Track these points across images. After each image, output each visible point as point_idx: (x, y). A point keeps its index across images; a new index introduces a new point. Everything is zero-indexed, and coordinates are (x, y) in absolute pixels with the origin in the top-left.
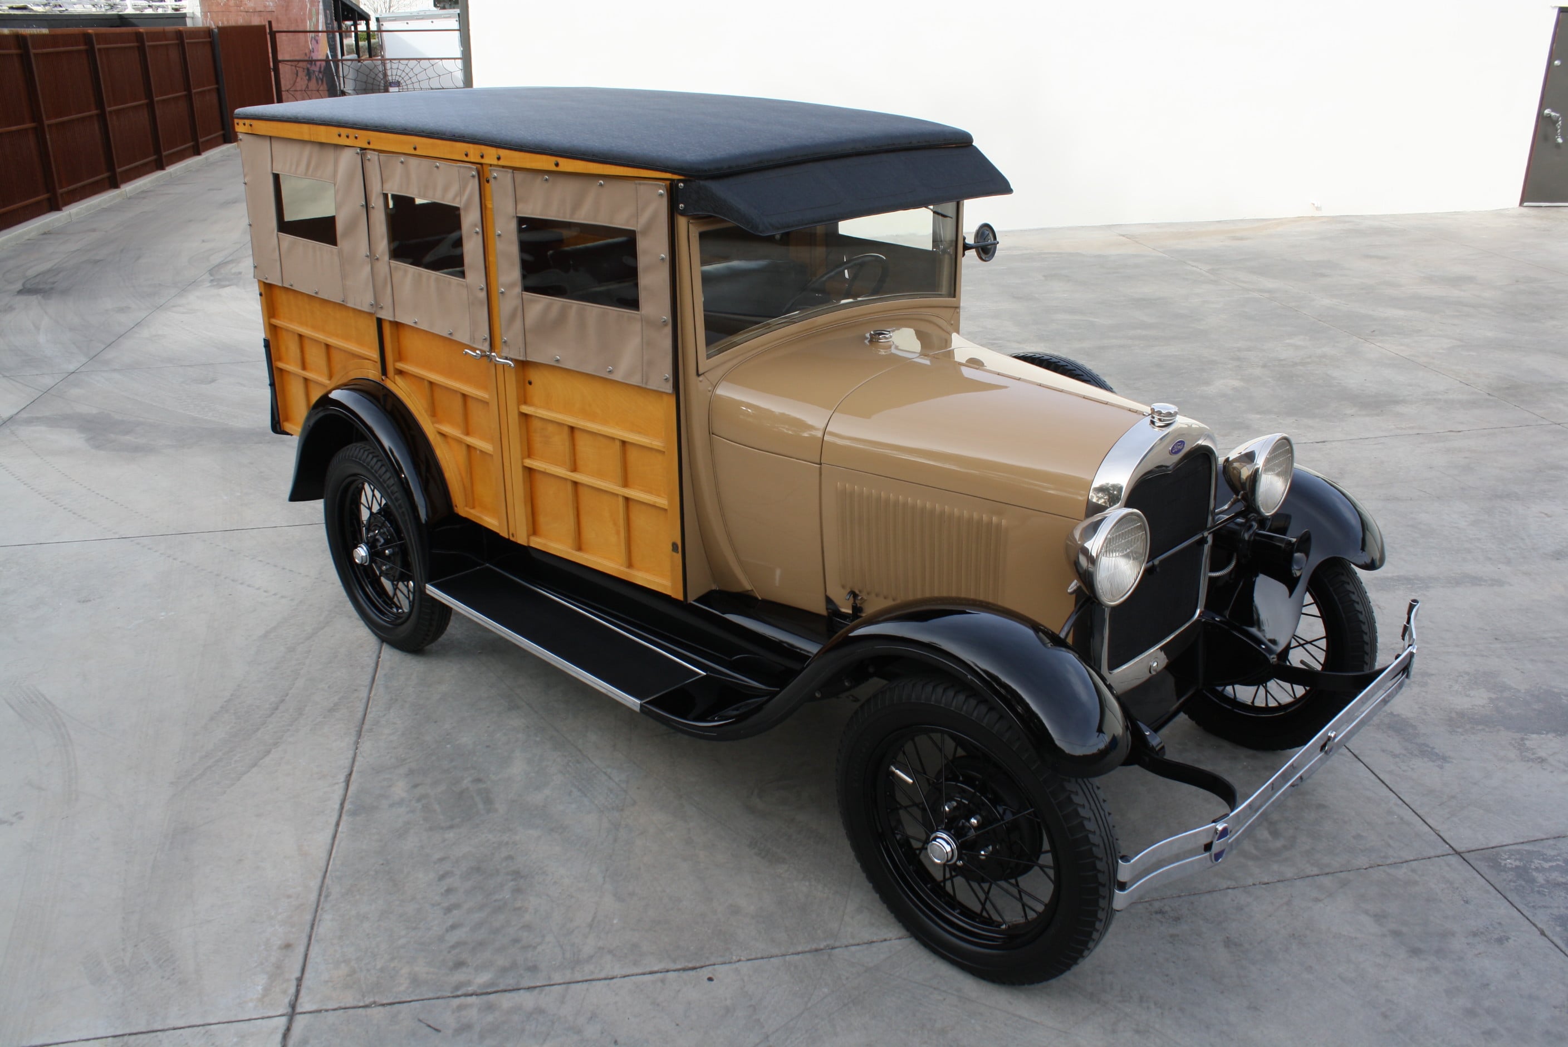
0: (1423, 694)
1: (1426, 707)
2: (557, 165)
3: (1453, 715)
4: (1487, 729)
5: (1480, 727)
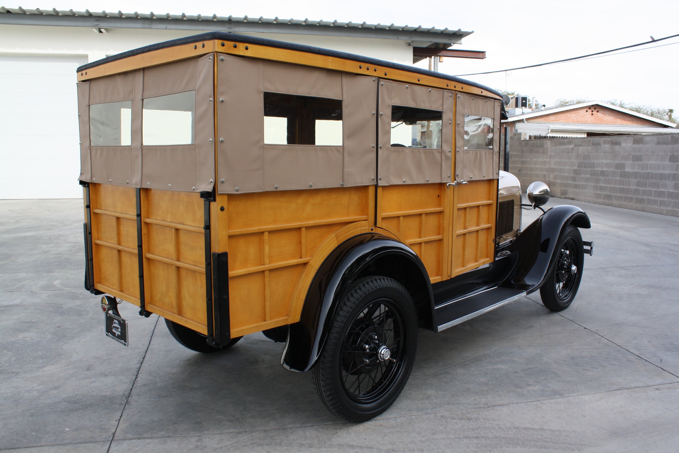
2: (482, 92)
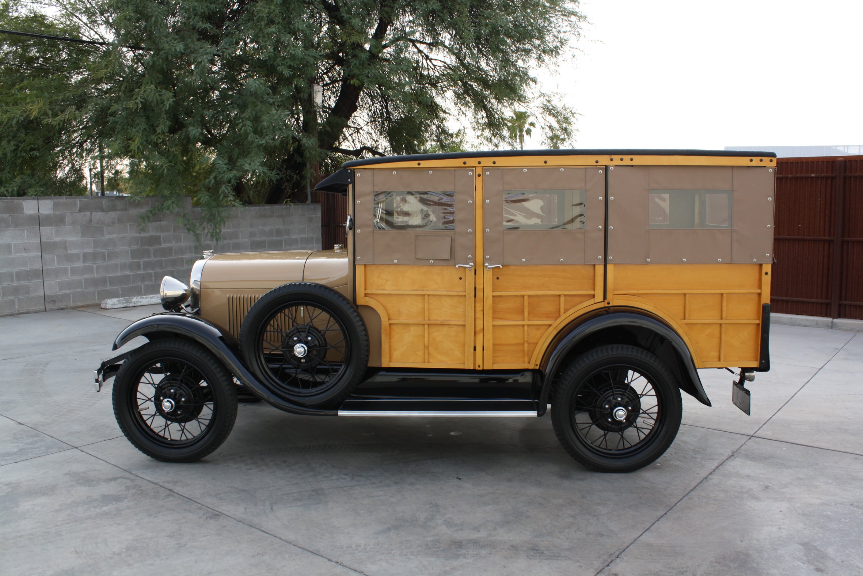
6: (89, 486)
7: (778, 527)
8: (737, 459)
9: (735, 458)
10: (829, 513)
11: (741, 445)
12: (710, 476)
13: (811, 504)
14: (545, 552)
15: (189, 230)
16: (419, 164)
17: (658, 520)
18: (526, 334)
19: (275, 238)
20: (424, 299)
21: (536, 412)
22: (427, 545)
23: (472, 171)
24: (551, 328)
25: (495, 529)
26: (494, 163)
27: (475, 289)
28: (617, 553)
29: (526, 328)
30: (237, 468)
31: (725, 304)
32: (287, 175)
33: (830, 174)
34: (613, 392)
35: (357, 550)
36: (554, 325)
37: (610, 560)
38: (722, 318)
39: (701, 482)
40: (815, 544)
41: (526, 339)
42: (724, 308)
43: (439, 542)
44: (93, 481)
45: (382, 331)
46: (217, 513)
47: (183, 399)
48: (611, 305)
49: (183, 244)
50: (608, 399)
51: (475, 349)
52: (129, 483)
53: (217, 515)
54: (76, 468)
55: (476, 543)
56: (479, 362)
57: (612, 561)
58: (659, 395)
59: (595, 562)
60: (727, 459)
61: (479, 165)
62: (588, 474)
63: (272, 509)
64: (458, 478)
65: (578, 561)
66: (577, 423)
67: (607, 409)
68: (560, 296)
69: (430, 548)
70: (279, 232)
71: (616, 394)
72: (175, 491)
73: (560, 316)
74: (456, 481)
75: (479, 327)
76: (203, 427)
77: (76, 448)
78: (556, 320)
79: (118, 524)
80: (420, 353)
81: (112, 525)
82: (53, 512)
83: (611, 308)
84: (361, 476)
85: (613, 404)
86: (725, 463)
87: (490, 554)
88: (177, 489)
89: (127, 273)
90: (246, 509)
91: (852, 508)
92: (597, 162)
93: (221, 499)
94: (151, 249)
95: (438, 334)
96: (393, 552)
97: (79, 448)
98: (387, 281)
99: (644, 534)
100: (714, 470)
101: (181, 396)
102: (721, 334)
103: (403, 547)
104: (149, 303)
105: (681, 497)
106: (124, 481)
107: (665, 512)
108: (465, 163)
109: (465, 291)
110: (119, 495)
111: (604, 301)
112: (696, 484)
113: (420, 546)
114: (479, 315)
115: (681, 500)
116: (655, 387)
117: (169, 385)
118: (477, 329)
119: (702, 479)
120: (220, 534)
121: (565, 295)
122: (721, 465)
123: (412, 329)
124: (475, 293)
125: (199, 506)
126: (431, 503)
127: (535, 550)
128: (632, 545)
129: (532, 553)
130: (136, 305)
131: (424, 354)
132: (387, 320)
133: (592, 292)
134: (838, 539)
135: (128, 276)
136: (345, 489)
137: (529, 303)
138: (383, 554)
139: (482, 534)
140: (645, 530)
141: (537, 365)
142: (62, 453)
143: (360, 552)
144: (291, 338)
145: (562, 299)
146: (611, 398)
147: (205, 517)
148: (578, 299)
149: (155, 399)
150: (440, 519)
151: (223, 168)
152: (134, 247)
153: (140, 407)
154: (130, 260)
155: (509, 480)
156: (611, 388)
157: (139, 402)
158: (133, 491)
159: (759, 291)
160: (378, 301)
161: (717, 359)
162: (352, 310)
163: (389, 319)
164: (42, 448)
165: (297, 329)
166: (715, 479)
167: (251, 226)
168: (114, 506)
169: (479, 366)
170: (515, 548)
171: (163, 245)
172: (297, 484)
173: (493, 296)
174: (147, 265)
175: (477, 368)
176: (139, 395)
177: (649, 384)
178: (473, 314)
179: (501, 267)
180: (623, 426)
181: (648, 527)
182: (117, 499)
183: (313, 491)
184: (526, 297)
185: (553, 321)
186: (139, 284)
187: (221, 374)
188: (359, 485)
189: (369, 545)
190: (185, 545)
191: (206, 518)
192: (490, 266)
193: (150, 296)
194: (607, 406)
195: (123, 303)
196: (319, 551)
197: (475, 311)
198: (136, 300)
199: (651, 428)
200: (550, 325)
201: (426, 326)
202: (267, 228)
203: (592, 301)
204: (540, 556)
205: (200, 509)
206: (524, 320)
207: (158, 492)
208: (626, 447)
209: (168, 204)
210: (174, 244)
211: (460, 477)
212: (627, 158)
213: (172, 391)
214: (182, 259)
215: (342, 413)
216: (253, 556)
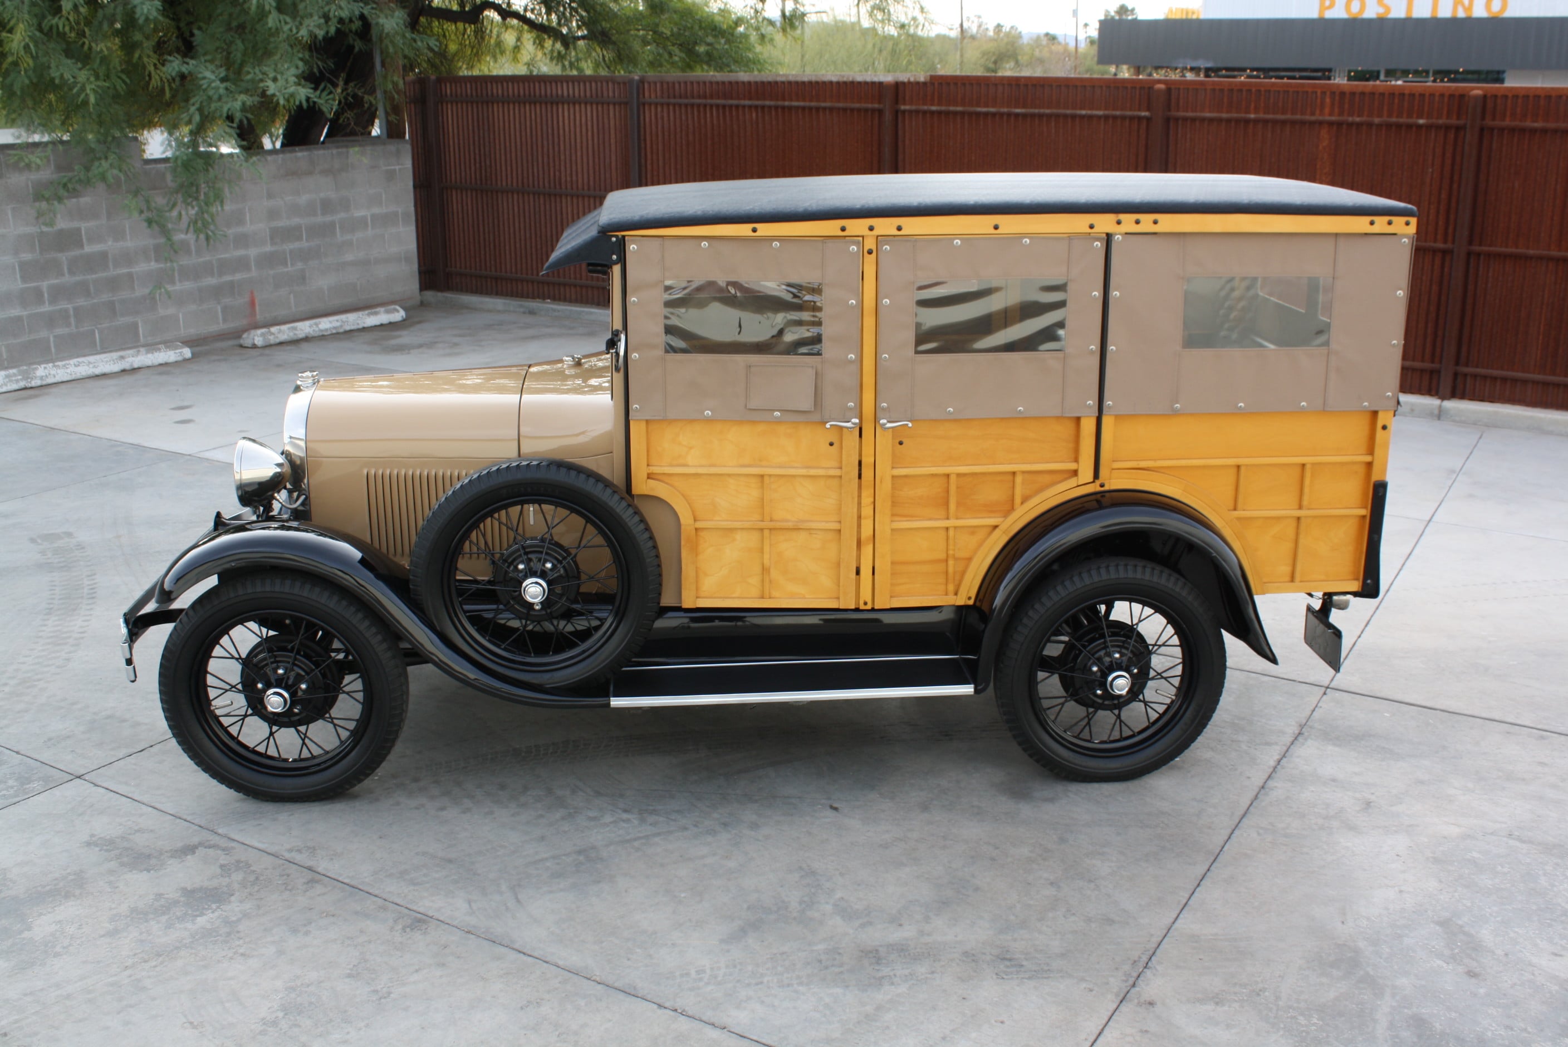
0: (113, 906)
1: (110, 890)
3: (77, 892)
4: (39, 889)
5: (48, 888)
6: (149, 871)
7: (1396, 889)
8: (1309, 742)
9: (1306, 740)
10: (1475, 855)
11: (1312, 708)
12: (1270, 783)
13: (1445, 838)
14: (1024, 963)
15: (150, 222)
16: (754, 230)
17: (1199, 885)
18: (951, 542)
19: (320, 219)
20: (762, 482)
21: (972, 686)
22: (820, 961)
23: (857, 243)
24: (997, 531)
25: (927, 919)
26: (899, 229)
27: (860, 463)
28: (1145, 959)
29: (951, 532)
30: (417, 808)
31: (1307, 481)
32: (348, 94)
33: (1453, 121)
34: (1105, 642)
35: (701, 979)
36: (1003, 527)
37: (1135, 974)
38: (1300, 507)
39: (1256, 797)
40: (1460, 922)
41: (951, 552)
42: (1306, 490)
43: (839, 954)
44: (149, 856)
45: (683, 543)
46: (419, 916)
47: (303, 686)
48: (1106, 488)
49: (129, 243)
50: (1097, 656)
51: (858, 573)
52: (223, 860)
53: (420, 921)
54: (103, 827)
55: (901, 949)
56: (866, 595)
57: (1139, 976)
58: (1186, 644)
59: (1112, 980)
60: (1292, 743)
61: (871, 233)
62: (1060, 788)
63: (518, 901)
64: (832, 807)
65: (1083, 979)
66: (1040, 698)
67: (1095, 673)
68: (1014, 473)
69: (826, 968)
70: (327, 206)
71: (1113, 646)
72: (320, 870)
73: (1012, 509)
74: (830, 813)
75: (867, 531)
76: (345, 734)
77: (79, 777)
78: (1006, 516)
79: (242, 955)
80: (755, 581)
81: (231, 958)
82: (103, 936)
83: (1107, 495)
84: (654, 812)
85: (1107, 664)
86: (1290, 750)
87: (933, 973)
88: (323, 865)
89: (15, 312)
90: (469, 902)
91: (1511, 842)
92: (1091, 227)
93: (415, 884)
94: (63, 257)
95: (788, 547)
96: (765, 980)
97: (87, 777)
98: (691, 448)
99: (1181, 916)
100: (1275, 768)
101: (299, 679)
102: (1297, 534)
103: (780, 969)
104: (73, 377)
105: (1229, 831)
106: (211, 851)
107: (1206, 867)
108: (843, 229)
109: (841, 468)
110: (216, 888)
111: (1093, 482)
112: (1249, 803)
113: (808, 964)
114: (867, 511)
115: (1229, 838)
116: (1179, 631)
117: (272, 660)
118: (863, 536)
119: (1256, 790)
120: (443, 965)
121: (1023, 472)
122: (1284, 756)
123: (739, 536)
124: (860, 470)
125: (380, 901)
126: (801, 868)
127: (1004, 959)
128: (1166, 939)
129: (1002, 967)
130: (44, 383)
131: (763, 581)
132: (691, 521)
133: (1073, 466)
134: (1495, 909)
135: (19, 319)
136: (636, 844)
137: (958, 488)
138: (749, 985)
139: (907, 933)
140: (1181, 907)
141: (970, 598)
142: (57, 792)
143: (708, 984)
144: (513, 563)
145: (1019, 479)
146: (1102, 653)
147: (400, 927)
148: (1047, 479)
149: (243, 686)
150: (827, 903)
151: (217, 88)
152: (26, 256)
153: (213, 703)
154: (20, 285)
155: (925, 808)
156: (1103, 636)
157: (212, 693)
158: (237, 877)
159: (1368, 459)
160: (672, 486)
161: (1288, 578)
162: (624, 504)
163: (695, 520)
164: (11, 783)
165: (524, 548)
166: (1279, 788)
167: (270, 196)
168: (216, 914)
169: (865, 604)
170: (970, 957)
171: (88, 249)
172: (543, 838)
173: (893, 477)
174: (58, 293)
175: (862, 607)
176: (210, 680)
177: (1169, 626)
178: (855, 510)
179: (910, 425)
180: (1121, 700)
181: (1184, 901)
182: (214, 896)
183: (579, 852)
184: (953, 478)
185: (1001, 520)
186: (43, 334)
187: (379, 637)
188: (659, 834)
189: (719, 968)
190: (389, 993)
191: (404, 929)
192: (889, 425)
193: (72, 362)
194: (1095, 669)
195: (17, 381)
196: (635, 988)
197: (859, 504)
198: (44, 372)
199: (1168, 701)
200: (996, 527)
201: (766, 533)
202: (304, 199)
203: (1073, 482)
204: (1018, 972)
205: (385, 909)
206: (948, 518)
207: (288, 875)
208: (1124, 735)
209: (101, 170)
210: (110, 246)
211: (835, 805)
212: (1147, 219)
213: (281, 671)
214: (130, 276)
215: (616, 702)
216: (522, 1008)
